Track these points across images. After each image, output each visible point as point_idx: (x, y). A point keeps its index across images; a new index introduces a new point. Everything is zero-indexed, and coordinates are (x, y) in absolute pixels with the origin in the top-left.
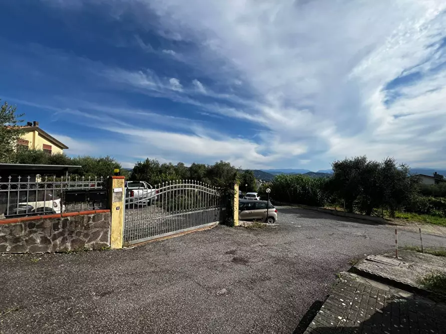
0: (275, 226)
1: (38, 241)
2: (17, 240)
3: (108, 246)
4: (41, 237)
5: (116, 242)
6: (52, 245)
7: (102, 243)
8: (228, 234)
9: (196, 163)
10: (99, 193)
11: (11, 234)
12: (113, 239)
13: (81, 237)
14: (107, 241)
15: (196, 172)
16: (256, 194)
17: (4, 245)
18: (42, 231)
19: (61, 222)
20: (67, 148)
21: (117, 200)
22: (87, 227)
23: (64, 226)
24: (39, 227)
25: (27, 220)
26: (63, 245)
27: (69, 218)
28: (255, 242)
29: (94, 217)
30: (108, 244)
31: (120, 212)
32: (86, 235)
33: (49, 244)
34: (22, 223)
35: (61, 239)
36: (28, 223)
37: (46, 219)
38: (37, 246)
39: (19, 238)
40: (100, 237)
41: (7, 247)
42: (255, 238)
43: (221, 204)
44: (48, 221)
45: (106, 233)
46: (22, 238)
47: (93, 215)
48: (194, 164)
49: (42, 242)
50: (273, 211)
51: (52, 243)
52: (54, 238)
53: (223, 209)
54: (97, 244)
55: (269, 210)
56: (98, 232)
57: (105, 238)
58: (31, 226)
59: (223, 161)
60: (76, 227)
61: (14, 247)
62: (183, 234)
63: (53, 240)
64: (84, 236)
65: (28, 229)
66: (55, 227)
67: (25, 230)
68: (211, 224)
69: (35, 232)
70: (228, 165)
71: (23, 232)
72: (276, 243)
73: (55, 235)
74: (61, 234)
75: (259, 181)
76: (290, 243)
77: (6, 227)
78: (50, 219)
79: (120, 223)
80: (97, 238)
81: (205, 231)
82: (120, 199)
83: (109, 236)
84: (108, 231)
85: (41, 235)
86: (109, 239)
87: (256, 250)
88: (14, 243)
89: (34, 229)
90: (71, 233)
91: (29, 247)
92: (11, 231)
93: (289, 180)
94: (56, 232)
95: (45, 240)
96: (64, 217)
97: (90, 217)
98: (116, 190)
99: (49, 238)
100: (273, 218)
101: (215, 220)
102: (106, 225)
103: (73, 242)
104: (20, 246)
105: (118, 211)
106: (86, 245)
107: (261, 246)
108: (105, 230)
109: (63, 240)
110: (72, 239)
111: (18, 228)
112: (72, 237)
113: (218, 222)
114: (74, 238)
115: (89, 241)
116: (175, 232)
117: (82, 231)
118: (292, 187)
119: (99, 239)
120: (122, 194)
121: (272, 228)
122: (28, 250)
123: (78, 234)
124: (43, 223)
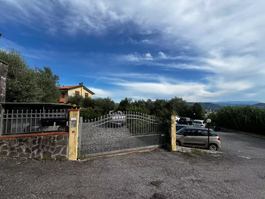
0: (217, 154)
1: (24, 150)
2: (12, 149)
3: (66, 158)
4: (26, 148)
5: (73, 155)
6: (32, 154)
7: (63, 155)
8: (162, 159)
9: (159, 99)
10: (62, 121)
11: (9, 145)
12: (70, 154)
13: (49, 150)
14: (66, 155)
15: (158, 105)
16: (202, 121)
17: (6, 151)
18: (27, 144)
19: (37, 139)
20: (94, 94)
21: (73, 125)
22: (53, 144)
23: (39, 142)
24: (25, 141)
25: (18, 137)
26: (38, 155)
27: (42, 137)
28: (188, 174)
29: (57, 137)
30: (67, 156)
31: (75, 135)
32: (52, 149)
33: (30, 153)
34: (16, 139)
35: (37, 150)
36: (19, 138)
37: (28, 137)
38: (23, 154)
39: (13, 148)
40: (61, 151)
41: (7, 153)
42: (190, 168)
43: (160, 131)
44: (30, 138)
45: (65, 149)
46: (15, 148)
47: (57, 136)
48: (157, 100)
49: (26, 151)
50: (215, 139)
51: (32, 152)
52: (33, 150)
53: (162, 135)
54: (59, 155)
55: (210, 137)
56: (60, 148)
57: (65, 152)
58: (20, 141)
59: (177, 97)
60: (46, 143)
61: (11, 153)
62: (126, 154)
63: (32, 151)
64: (51, 149)
65: (19, 143)
66: (34, 142)
67: (17, 143)
68: (152, 147)
69: (23, 144)
70: (181, 99)
71: (16, 144)
72: (214, 179)
73: (33, 147)
74: (37, 147)
75: (209, 110)
76: (233, 182)
77: (7, 141)
78: (31, 137)
79: (75, 142)
80: (59, 152)
81: (144, 153)
82: (75, 125)
83: (67, 151)
84: (67, 147)
85: (26, 147)
86: (67, 153)
87: (185, 185)
88: (11, 150)
89: (22, 143)
90: (43, 147)
91: (19, 154)
92: (10, 143)
93: (236, 111)
94: (34, 146)
95: (28, 150)
96: (39, 136)
97: (55, 137)
98: (72, 119)
99: (30, 149)
100: (216, 145)
101: (154, 144)
102: (65, 143)
103: (44, 153)
104: (14, 152)
105: (74, 134)
106: (52, 156)
107: (193, 181)
108: (65, 146)
109: (38, 151)
110: (43, 151)
111: (13, 142)
112: (44, 149)
113: (157, 146)
114: (45, 150)
115: (54, 154)
116: (120, 151)
117: (50, 146)
118: (239, 117)
119: (60, 152)
120: (76, 122)
121: (213, 157)
122: (18, 156)
123: (48, 148)
124: (27, 139)
